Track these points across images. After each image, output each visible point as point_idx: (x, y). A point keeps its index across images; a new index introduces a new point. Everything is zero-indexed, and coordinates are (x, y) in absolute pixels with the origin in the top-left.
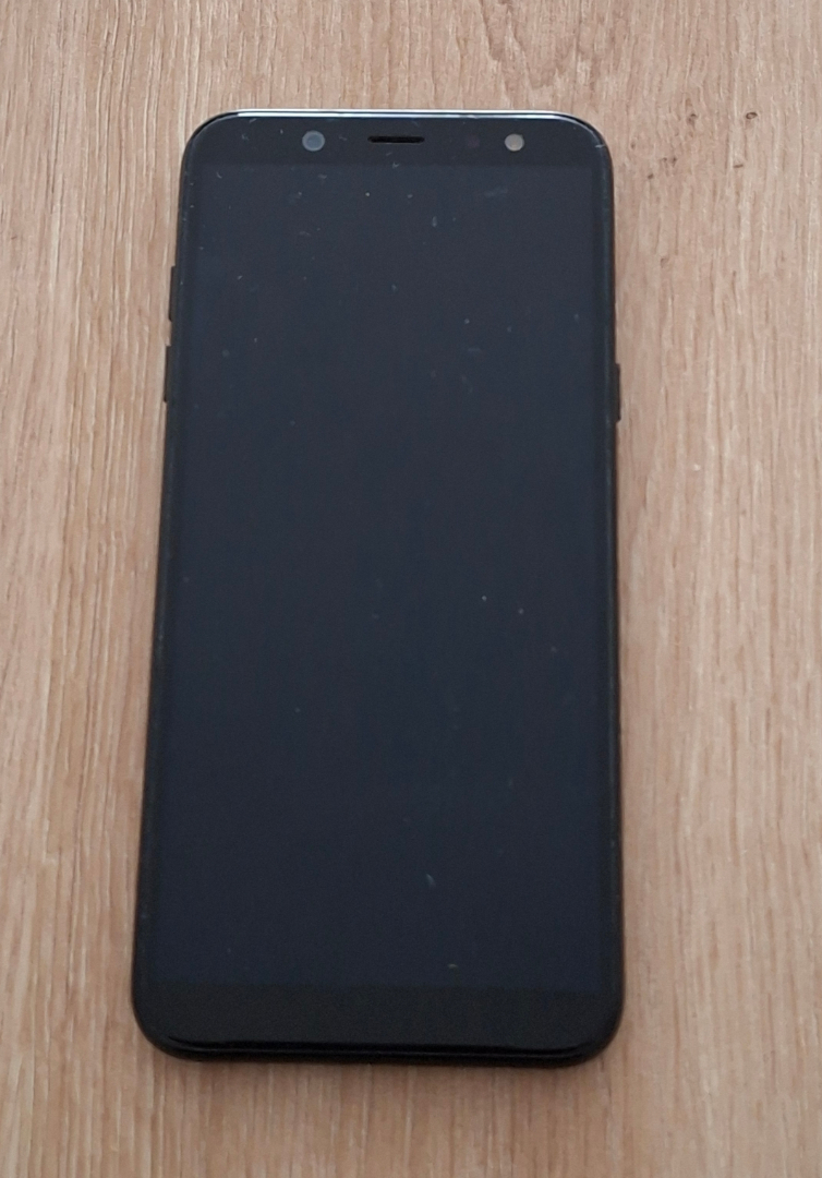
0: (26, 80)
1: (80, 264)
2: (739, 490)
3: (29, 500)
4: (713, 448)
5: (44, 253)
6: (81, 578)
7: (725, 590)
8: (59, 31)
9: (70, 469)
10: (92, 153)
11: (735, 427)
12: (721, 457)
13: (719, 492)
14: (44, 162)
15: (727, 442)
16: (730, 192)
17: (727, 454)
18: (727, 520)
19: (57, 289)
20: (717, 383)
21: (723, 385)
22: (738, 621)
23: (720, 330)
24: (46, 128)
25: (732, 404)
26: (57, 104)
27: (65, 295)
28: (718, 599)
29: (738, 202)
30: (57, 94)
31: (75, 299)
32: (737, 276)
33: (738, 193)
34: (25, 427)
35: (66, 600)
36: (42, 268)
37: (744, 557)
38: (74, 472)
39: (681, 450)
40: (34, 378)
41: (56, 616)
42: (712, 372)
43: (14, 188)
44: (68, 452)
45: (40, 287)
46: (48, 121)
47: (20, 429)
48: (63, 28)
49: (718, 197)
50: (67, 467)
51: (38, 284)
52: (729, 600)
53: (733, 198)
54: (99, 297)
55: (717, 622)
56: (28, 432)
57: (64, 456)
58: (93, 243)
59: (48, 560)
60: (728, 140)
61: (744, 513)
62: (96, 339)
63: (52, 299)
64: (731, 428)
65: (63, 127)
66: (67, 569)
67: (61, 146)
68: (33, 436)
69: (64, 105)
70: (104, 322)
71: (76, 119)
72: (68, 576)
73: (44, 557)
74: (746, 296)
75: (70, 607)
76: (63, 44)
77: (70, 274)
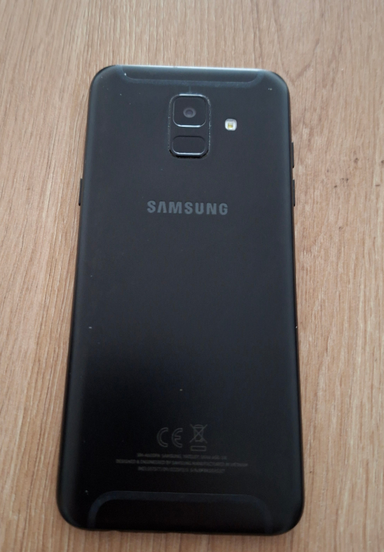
0: (42, 114)
1: (59, 205)
2: (374, 348)
3: (22, 322)
4: (361, 325)
5: (42, 198)
6: (44, 365)
7: (365, 400)
8: (60, 92)
9: (44, 307)
10: (70, 151)
11: (373, 315)
12: (365, 331)
13: (364, 349)
14: (47, 154)
15: (369, 322)
16: (373, 197)
17: (369, 329)
18: (368, 364)
19: (47, 216)
20: (365, 292)
21: (367, 294)
22: (372, 418)
23: (367, 266)
24: (49, 138)
25: (372, 304)
26: (56, 127)
27: (51, 219)
28: (362, 405)
29: (377, 203)
30: (56, 122)
31: (55, 221)
32: (376, 239)
33: (377, 199)
34: (24, 284)
35: (35, 375)
36: (40, 205)
37: (376, 384)
38: (46, 309)
39: (346, 325)
40: (31, 259)
41: (29, 384)
42: (362, 287)
43: (31, 164)
44: (44, 298)
45: (39, 214)
46: (50, 135)
47: (22, 284)
48: (63, 91)
49: (368, 200)
50: (43, 306)
51: (38, 213)
52: (367, 406)
53: (375, 201)
54: (67, 222)
55: (361, 417)
56: (26, 286)
57: (42, 300)
58: (66, 195)
59: (28, 355)
60: (373, 173)
61: (376, 360)
62: (64, 242)
63: (44, 220)
64: (371, 316)
65: (57, 138)
66: (37, 360)
67: (56, 147)
68: (27, 289)
69: (59, 127)
70: (68, 235)
71: (64, 135)
72: (37, 364)
73: (26, 353)
74: (380, 250)
75: (37, 381)
76: (61, 99)
77: (54, 209)
